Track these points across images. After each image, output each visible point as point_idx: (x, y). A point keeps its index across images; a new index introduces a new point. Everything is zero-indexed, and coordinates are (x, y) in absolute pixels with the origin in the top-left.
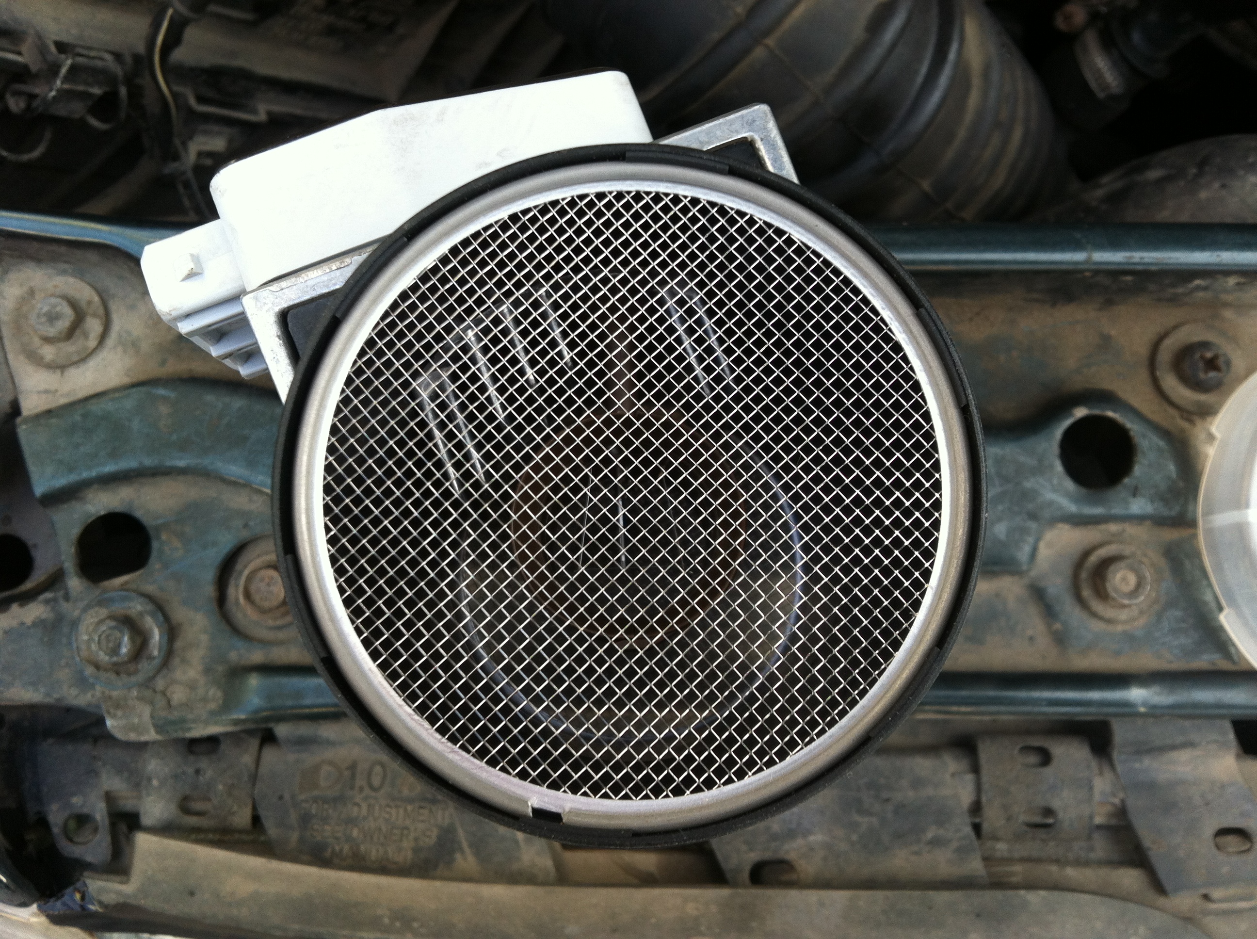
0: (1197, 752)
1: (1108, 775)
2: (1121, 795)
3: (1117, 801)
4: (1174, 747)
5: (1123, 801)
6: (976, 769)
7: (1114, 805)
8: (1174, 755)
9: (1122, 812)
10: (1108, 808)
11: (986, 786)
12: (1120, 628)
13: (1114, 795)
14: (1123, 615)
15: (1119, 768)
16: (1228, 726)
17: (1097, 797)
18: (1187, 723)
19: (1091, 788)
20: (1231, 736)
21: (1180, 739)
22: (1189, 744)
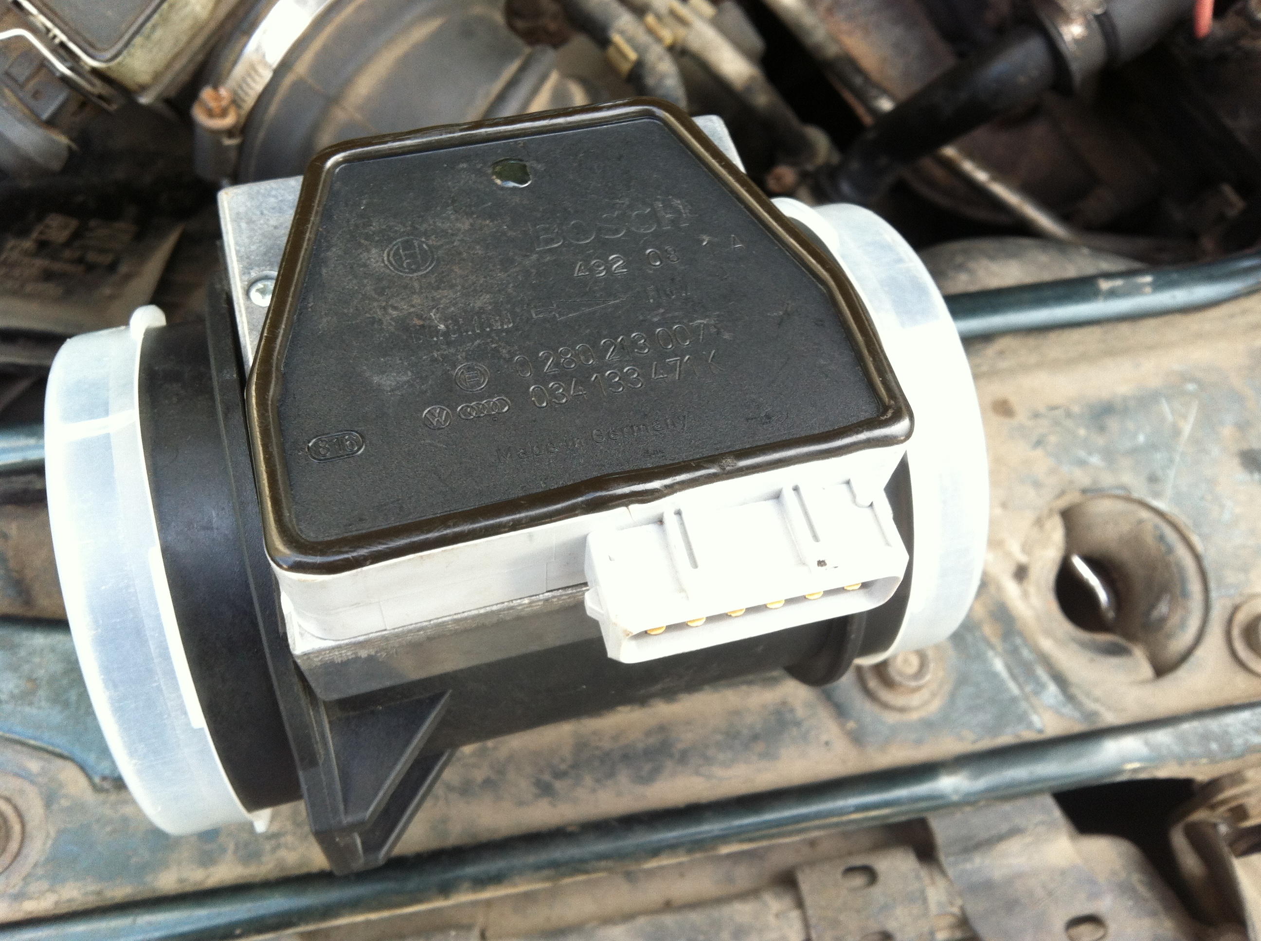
0: (1028, 839)
1: (941, 883)
2: (959, 902)
3: (955, 910)
4: (1001, 838)
5: (962, 908)
6: (800, 904)
7: (954, 915)
8: (1003, 846)
9: (963, 922)
10: (950, 920)
11: (813, 921)
12: (914, 716)
13: (952, 904)
14: (915, 700)
15: (951, 872)
16: (1049, 802)
17: (933, 908)
18: (1007, 807)
19: (925, 900)
20: (1057, 813)
21: (1004, 827)
22: (1015, 832)
